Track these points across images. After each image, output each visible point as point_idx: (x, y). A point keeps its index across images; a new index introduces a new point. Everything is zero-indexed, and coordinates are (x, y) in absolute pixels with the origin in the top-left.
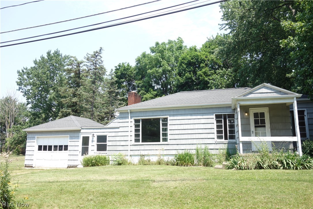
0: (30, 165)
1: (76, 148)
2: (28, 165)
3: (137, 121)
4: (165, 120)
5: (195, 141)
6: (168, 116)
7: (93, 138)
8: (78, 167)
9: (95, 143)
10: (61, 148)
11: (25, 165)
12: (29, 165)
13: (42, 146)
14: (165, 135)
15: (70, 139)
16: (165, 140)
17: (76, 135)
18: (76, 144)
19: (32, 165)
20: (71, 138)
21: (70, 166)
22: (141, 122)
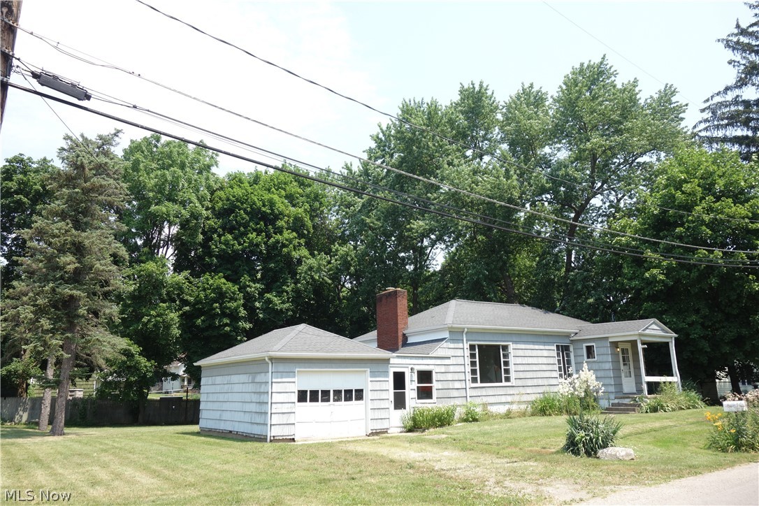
0: (287, 437)
1: (384, 395)
2: (281, 438)
3: (472, 347)
4: (505, 348)
5: (540, 382)
6: (511, 343)
7: (411, 375)
8: (389, 432)
9: (415, 385)
10: (348, 395)
11: (274, 437)
12: (285, 438)
13: (307, 391)
14: (507, 371)
15: (371, 377)
16: (508, 379)
17: (381, 368)
18: (384, 386)
19: (292, 437)
20: (373, 374)
21: (374, 431)
22: (477, 350)
